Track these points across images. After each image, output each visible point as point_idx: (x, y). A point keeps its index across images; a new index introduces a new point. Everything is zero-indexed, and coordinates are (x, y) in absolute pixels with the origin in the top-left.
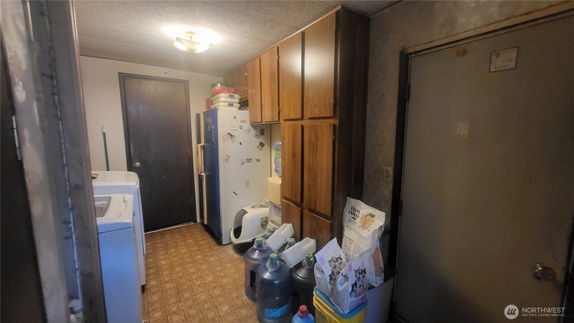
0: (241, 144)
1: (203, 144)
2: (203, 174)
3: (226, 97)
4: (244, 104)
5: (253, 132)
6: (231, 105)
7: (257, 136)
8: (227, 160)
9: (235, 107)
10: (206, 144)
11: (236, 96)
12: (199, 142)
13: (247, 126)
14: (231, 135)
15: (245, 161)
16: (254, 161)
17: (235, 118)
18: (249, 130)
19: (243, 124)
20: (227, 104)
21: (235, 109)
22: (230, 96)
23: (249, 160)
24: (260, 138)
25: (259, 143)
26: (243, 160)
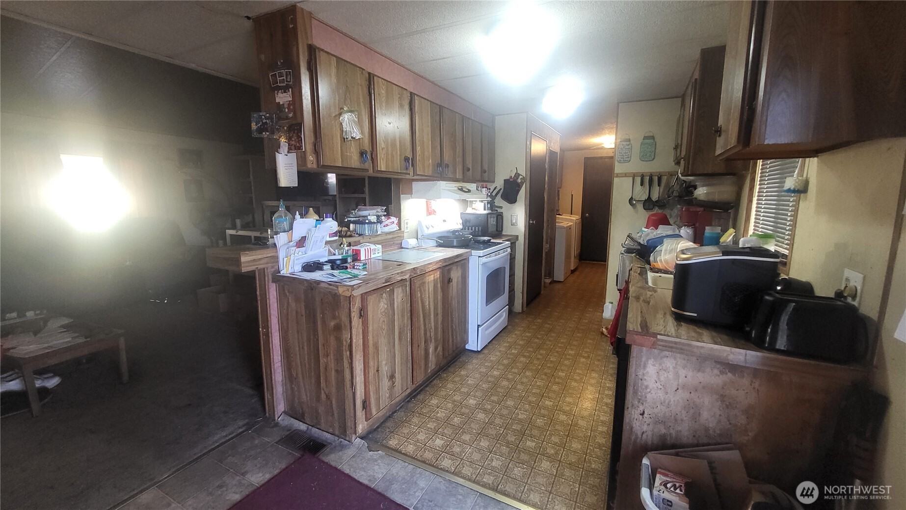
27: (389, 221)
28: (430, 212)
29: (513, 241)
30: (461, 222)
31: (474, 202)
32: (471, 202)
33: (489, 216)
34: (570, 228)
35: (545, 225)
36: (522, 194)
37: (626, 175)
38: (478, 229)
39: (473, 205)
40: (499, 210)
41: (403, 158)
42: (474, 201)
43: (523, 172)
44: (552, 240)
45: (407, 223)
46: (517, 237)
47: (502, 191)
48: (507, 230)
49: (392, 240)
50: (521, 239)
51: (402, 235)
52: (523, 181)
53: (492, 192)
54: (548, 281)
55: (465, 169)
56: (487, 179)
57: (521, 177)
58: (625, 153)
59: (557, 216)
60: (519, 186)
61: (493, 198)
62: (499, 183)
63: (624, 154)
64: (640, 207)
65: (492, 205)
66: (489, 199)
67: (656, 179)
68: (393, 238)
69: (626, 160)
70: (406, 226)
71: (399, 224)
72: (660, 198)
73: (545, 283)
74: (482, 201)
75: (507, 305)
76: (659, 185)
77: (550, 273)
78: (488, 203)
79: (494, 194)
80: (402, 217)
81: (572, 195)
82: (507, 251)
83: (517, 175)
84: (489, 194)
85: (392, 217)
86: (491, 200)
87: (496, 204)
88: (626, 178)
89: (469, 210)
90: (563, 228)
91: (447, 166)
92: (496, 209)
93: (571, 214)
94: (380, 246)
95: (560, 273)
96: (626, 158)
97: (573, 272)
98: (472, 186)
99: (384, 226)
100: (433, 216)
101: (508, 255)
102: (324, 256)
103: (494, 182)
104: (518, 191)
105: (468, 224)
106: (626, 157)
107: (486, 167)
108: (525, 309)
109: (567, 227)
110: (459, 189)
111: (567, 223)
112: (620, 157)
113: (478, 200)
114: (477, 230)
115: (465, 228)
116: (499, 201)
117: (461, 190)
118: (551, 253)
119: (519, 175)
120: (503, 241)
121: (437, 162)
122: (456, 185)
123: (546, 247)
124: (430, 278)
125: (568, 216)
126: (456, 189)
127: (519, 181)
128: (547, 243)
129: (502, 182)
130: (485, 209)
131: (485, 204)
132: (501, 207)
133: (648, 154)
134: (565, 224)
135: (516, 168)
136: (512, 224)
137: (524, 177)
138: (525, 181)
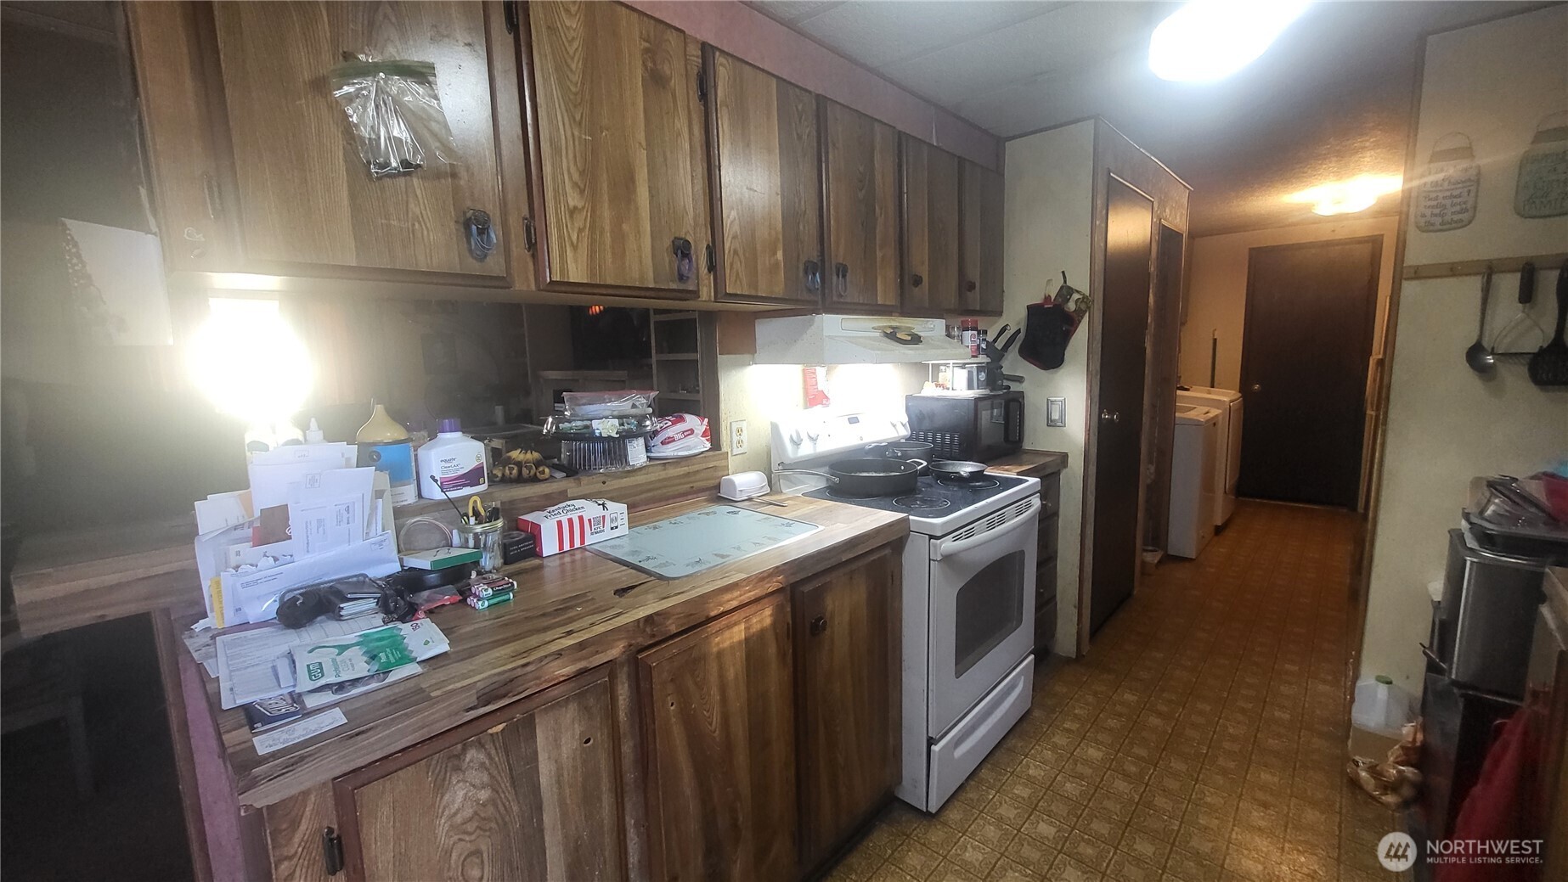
27: (680, 427)
28: (814, 398)
29: (1050, 473)
30: (905, 419)
31: (942, 368)
32: (936, 367)
33: (980, 404)
34: (1213, 423)
35: (1146, 419)
36: (1080, 340)
37: (1452, 271)
38: (952, 439)
39: (940, 374)
40: (1015, 387)
41: (667, 242)
42: (942, 365)
43: (1081, 282)
44: (1164, 457)
45: (740, 431)
46: (1064, 458)
47: (1022, 336)
48: (1038, 438)
49: (686, 480)
50: (1076, 464)
51: (723, 463)
52: (1083, 307)
53: (995, 340)
54: (1152, 558)
55: (907, 281)
56: (978, 308)
57: (1076, 296)
58: (1452, 196)
59: (1179, 392)
60: (1071, 322)
61: (995, 354)
62: (1015, 316)
63: (1448, 202)
64: (1515, 376)
65: (992, 375)
66: (983, 359)
68: (688, 474)
69: (1453, 222)
70: (735, 439)
71: (713, 434)
73: (1144, 563)
74: (963, 366)
75: (1031, 653)
77: (1157, 537)
78: (980, 369)
79: (999, 345)
80: (723, 415)
81: (1215, 340)
82: (1029, 506)
83: (1066, 291)
84: (984, 346)
85: (688, 417)
86: (989, 360)
87: (1005, 371)
88: (1453, 280)
89: (930, 390)
90: (1197, 424)
91: (842, 271)
92: (1006, 383)
93: (1213, 387)
94: (621, 508)
95: (1184, 534)
96: (1453, 213)
97: (1218, 530)
98: (932, 328)
99: (662, 443)
100: (818, 409)
101: (1031, 519)
102: (382, 561)
103: (1000, 314)
104: (1067, 336)
105: (926, 425)
106: (1455, 209)
107: (974, 274)
108: (1086, 649)
109: (1208, 421)
110: (887, 335)
111: (1206, 409)
112: (1427, 211)
113: (951, 362)
114: (948, 440)
115: (917, 435)
116: (1014, 364)
117: (892, 336)
118: (1161, 490)
119: (1071, 291)
120: (1018, 474)
121: (803, 259)
122: (876, 324)
123: (1147, 471)
124: (734, 634)
125: (1201, 392)
126: (877, 334)
127: (1071, 306)
128: (1151, 462)
129: (1024, 313)
130: (970, 387)
131: (970, 373)
132: (1020, 380)
133: (1554, 192)
134: (1199, 414)
135: (1063, 272)
136: (1051, 423)
137: (1084, 297)
138: (1089, 308)
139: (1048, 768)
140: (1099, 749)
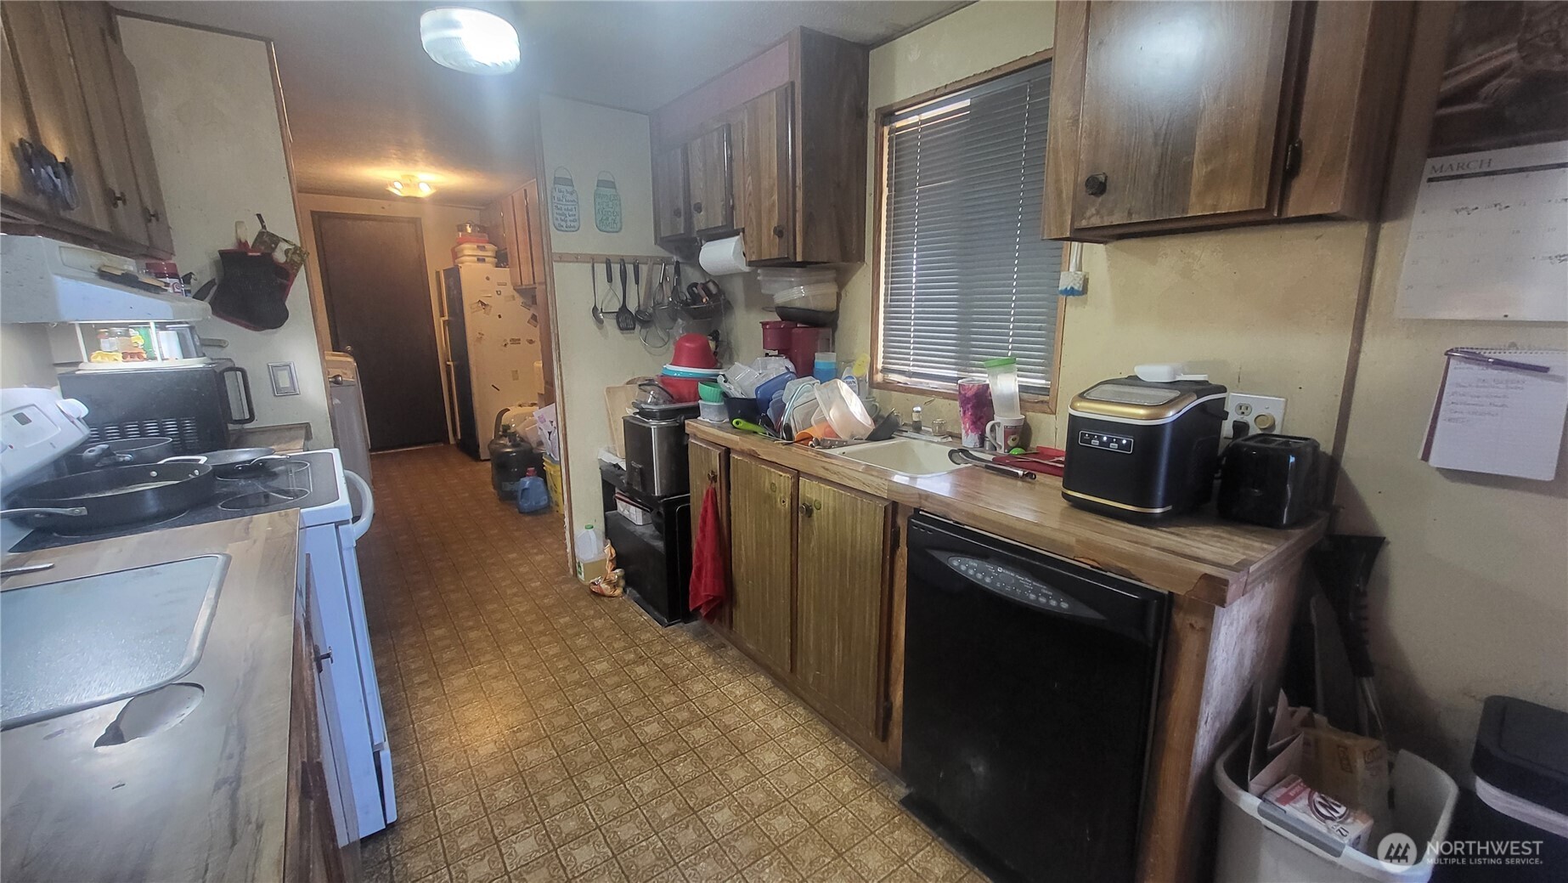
0: (500, 316)
1: (446, 318)
2: (450, 363)
3: (474, 249)
4: (502, 259)
5: (519, 300)
6: (481, 260)
7: (525, 305)
8: (479, 340)
9: (488, 263)
10: (451, 318)
11: (489, 246)
12: (442, 315)
13: (509, 290)
14: (483, 304)
15: (508, 341)
16: (524, 342)
17: (488, 279)
18: (513, 296)
19: (500, 288)
20: (475, 259)
21: (488, 267)
22: (478, 247)
23: (515, 341)
24: (531, 309)
25: (530, 316)
26: (505, 340)
36: (302, 295)
37: (576, 258)
38: (180, 426)
40: (214, 353)
43: (287, 229)
46: (307, 428)
47: (216, 288)
48: (263, 413)
52: (296, 258)
57: (284, 246)
58: (568, 209)
60: (282, 276)
62: (195, 263)
63: (567, 213)
64: (610, 324)
67: (630, 269)
69: (571, 227)
72: (642, 308)
76: (637, 282)
83: (268, 240)
87: (199, 334)
88: (577, 265)
96: (571, 221)
104: (284, 290)
106: (572, 218)
112: (558, 217)
119: (275, 240)
127: (279, 256)
129: (212, 260)
133: (610, 219)
135: (259, 216)
136: (278, 391)
137: (296, 248)
138: (303, 261)
139: (439, 716)
140: (459, 677)
